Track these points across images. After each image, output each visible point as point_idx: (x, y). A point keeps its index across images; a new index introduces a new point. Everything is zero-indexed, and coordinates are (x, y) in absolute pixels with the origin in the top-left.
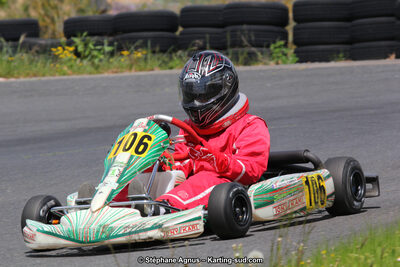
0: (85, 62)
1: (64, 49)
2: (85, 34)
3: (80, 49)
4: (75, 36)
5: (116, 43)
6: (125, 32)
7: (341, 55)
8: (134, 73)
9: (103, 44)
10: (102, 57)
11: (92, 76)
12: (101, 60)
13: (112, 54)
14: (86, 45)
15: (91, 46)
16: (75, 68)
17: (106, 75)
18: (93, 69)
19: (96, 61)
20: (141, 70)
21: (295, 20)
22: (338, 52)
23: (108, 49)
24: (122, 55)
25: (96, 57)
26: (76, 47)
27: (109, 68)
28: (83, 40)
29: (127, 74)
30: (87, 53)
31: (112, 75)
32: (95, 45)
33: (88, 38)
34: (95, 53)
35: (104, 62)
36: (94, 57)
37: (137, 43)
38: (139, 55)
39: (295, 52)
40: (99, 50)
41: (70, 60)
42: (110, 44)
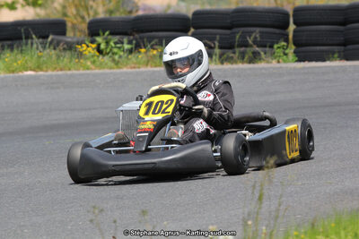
0: (106, 58)
1: (88, 46)
2: (107, 33)
3: (103, 46)
4: (98, 35)
5: (134, 42)
6: (142, 32)
7: (336, 55)
8: (149, 69)
9: (122, 43)
10: (122, 53)
11: (112, 71)
12: (120, 57)
13: (131, 51)
14: (107, 43)
15: (112, 44)
16: (98, 63)
17: (125, 70)
18: (113, 64)
19: (116, 57)
20: (156, 66)
21: (295, 23)
22: (333, 53)
23: (127, 46)
24: (139, 52)
25: (116, 54)
26: (99, 45)
27: (127, 64)
28: (105, 39)
29: (143, 69)
30: (108, 50)
31: (130, 70)
32: (116, 43)
33: (110, 37)
34: (115, 50)
35: (123, 59)
36: (114, 54)
37: (153, 43)
38: (155, 52)
39: (295, 52)
40: (119, 48)
41: (93, 56)
42: (130, 42)
